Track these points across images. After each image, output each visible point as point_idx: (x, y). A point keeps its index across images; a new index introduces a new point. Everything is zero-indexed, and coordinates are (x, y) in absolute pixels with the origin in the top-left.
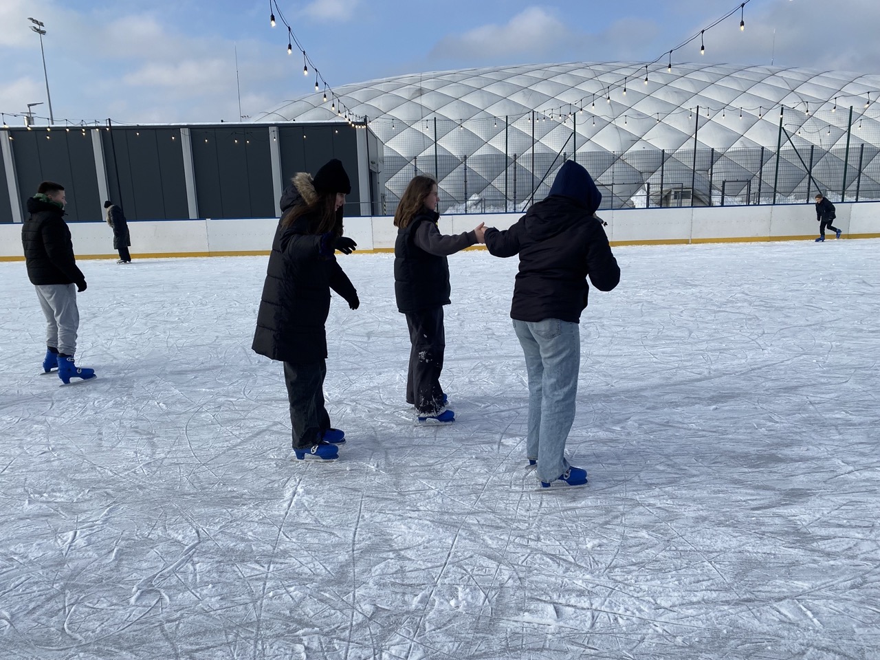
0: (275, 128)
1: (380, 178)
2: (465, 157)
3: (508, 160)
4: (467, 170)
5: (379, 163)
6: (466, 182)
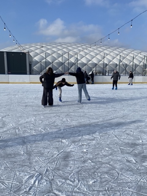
0: (6, 52)
1: (32, 66)
2: (53, 62)
3: (62, 63)
4: (53, 65)
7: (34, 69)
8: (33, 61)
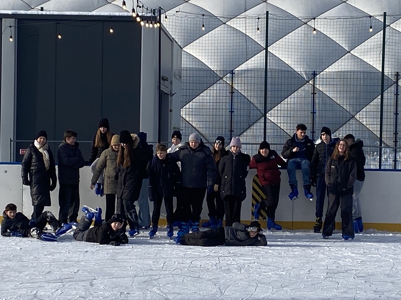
0: (12, 21)
1: (174, 101)
2: (315, 74)
3: (385, 82)
4: (317, 95)
5: (174, 79)
6: (314, 113)
7: (182, 125)
8: (180, 70)
